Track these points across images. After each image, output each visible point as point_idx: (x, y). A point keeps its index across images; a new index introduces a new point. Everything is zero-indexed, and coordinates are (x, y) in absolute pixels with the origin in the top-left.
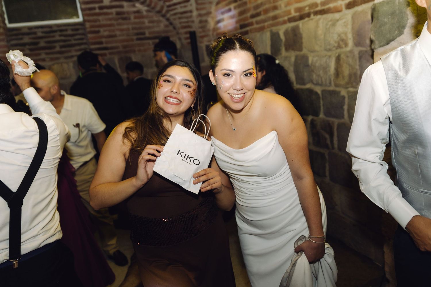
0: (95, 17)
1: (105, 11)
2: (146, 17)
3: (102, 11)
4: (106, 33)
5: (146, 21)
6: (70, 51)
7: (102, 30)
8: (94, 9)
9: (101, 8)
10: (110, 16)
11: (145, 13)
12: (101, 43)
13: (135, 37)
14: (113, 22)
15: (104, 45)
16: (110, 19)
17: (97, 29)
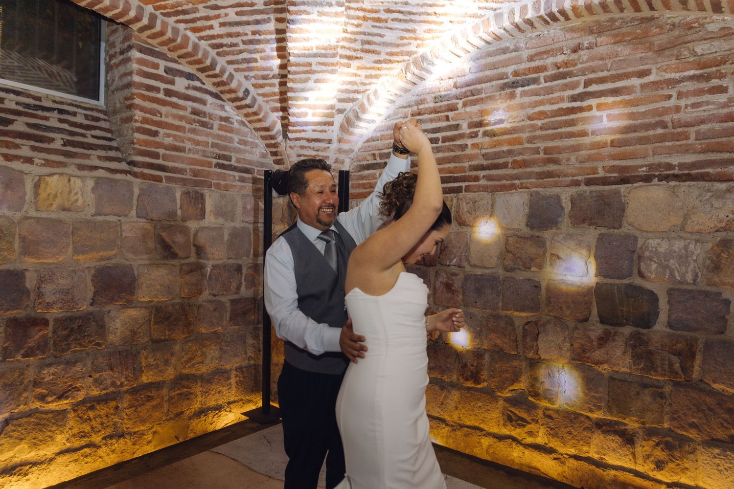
0: (155, 106)
1: (174, 99)
2: (238, 132)
3: (168, 99)
4: (169, 141)
5: (236, 138)
6: (88, 157)
7: (162, 131)
8: (157, 90)
9: (168, 93)
10: (181, 113)
11: (236, 125)
12: (156, 156)
13: (214, 161)
14: (183, 124)
15: (160, 161)
16: (181, 118)
17: (154, 128)
